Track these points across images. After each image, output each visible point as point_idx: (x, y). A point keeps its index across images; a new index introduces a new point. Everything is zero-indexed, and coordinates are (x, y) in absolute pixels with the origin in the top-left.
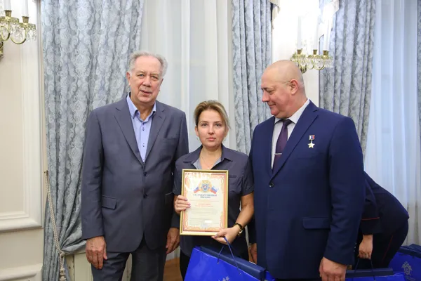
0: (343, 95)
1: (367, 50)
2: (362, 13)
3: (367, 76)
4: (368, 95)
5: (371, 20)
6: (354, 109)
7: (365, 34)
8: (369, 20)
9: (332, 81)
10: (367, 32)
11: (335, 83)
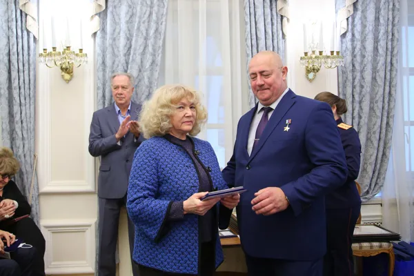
0: (364, 90)
1: (390, 47)
2: (382, 12)
3: (391, 70)
4: (393, 89)
5: (394, 18)
6: (377, 102)
7: (387, 32)
8: (391, 18)
9: (350, 78)
10: (390, 29)
11: (354, 79)
